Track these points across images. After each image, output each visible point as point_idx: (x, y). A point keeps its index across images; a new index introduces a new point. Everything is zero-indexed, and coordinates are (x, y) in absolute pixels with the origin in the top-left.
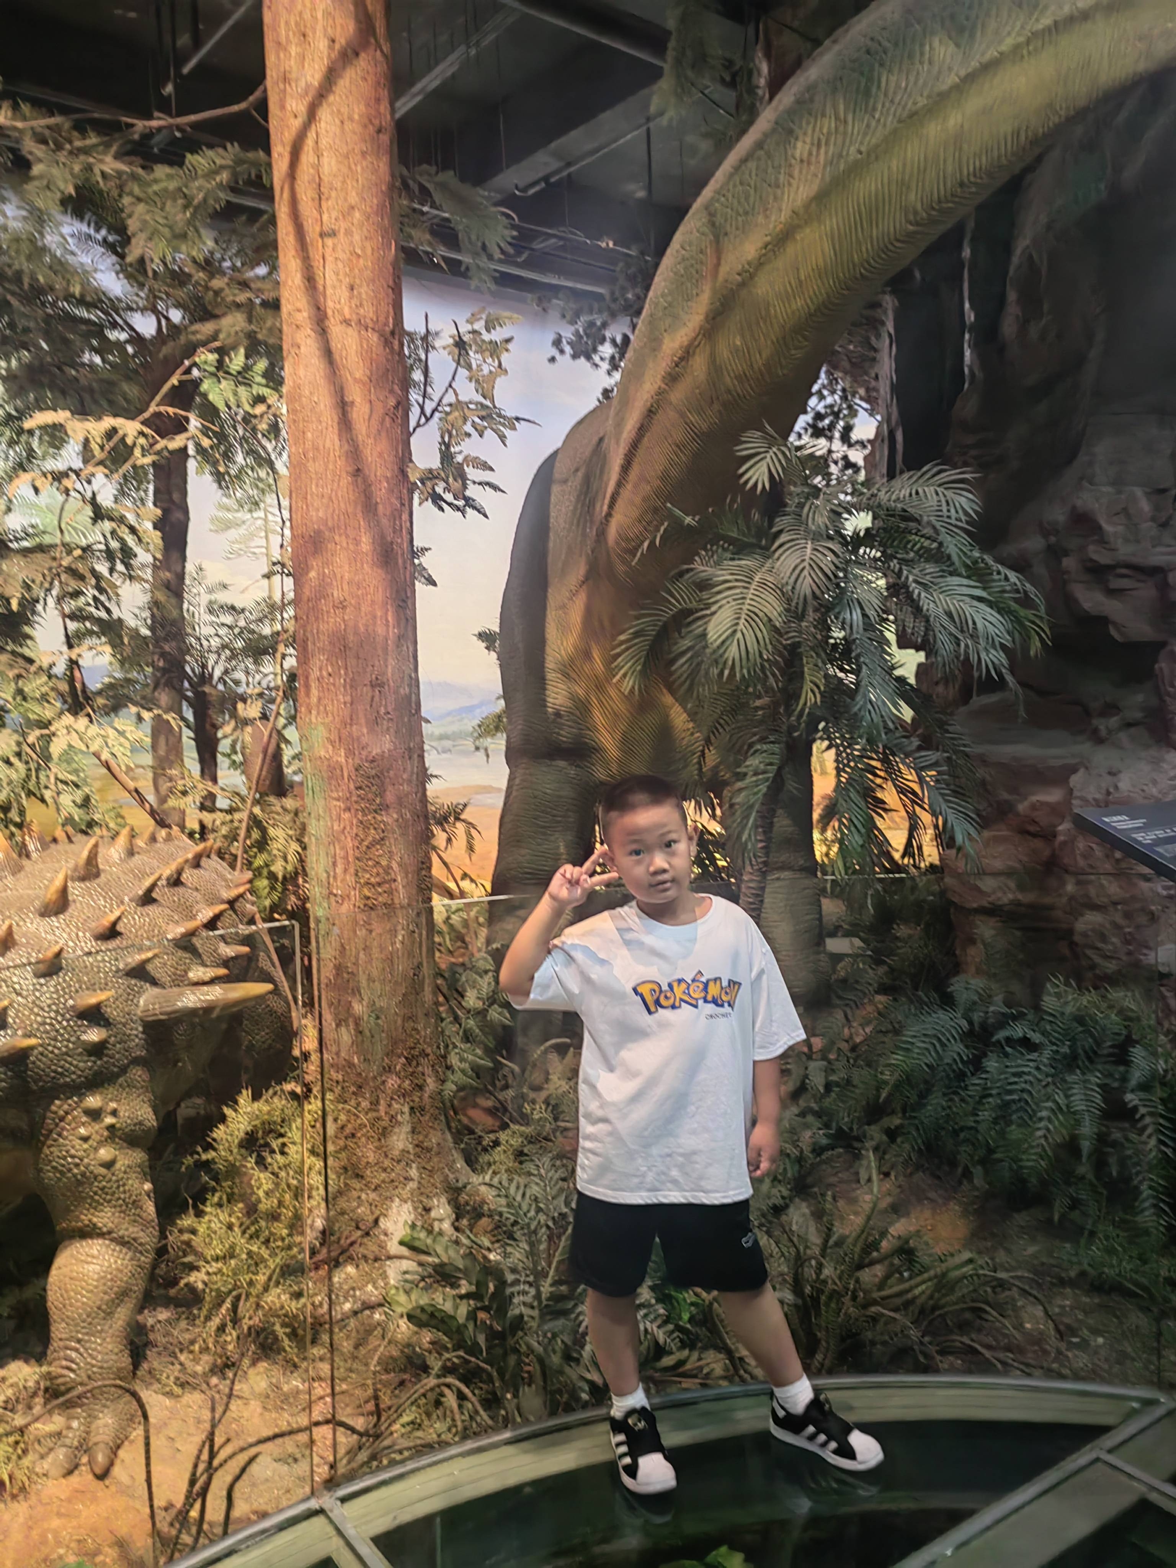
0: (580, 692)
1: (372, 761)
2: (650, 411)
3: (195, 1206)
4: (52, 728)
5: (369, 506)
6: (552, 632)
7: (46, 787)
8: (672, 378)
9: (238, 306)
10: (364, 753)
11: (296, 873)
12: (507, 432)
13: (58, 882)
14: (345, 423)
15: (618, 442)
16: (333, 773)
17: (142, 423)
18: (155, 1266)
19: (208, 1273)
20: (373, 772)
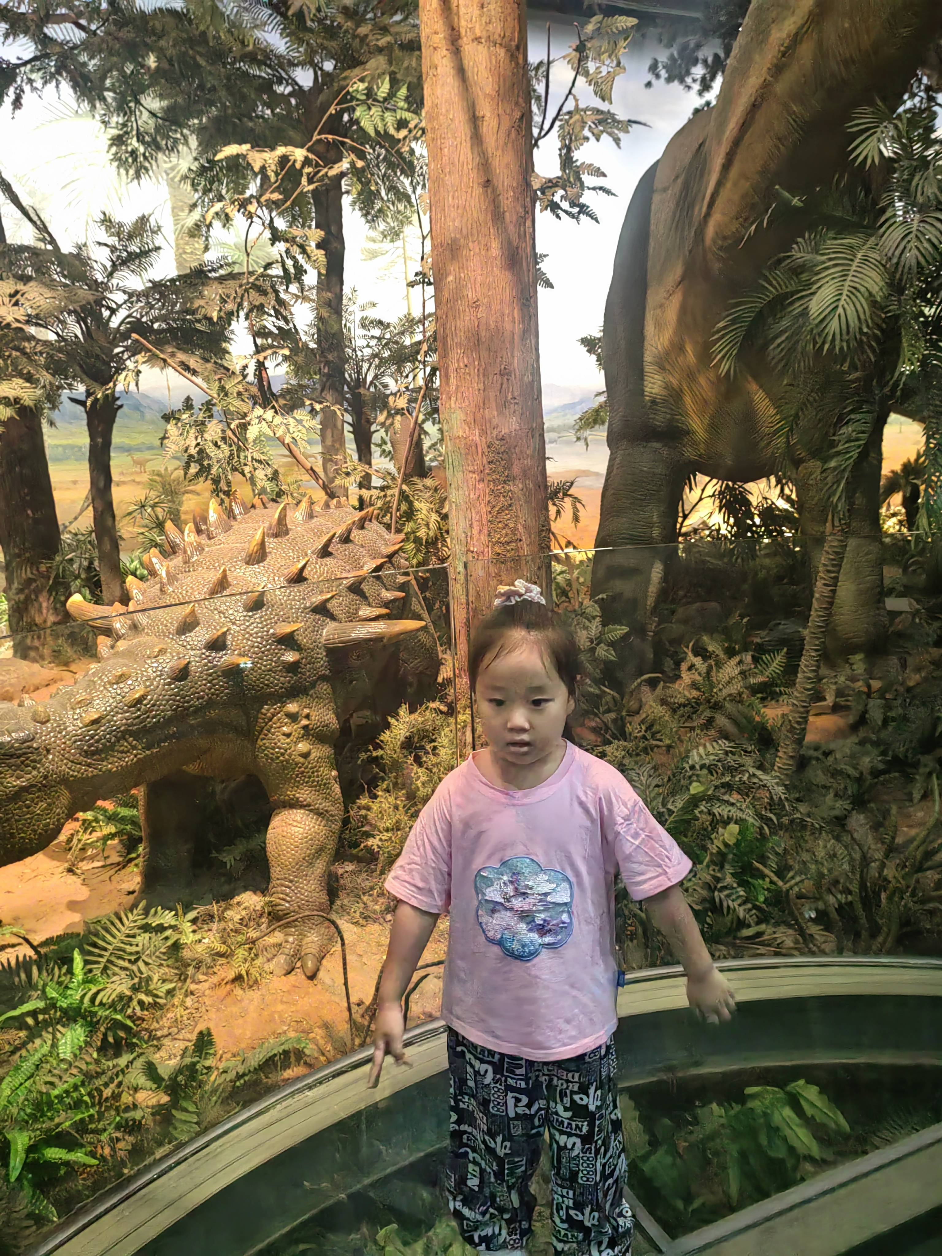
0: (675, 382)
1: (502, 439)
2: (754, 105)
3: (370, 792)
4: (248, 419)
5: (497, 215)
6: (650, 329)
7: (245, 465)
8: (778, 69)
9: (380, 50)
10: (495, 432)
11: (437, 539)
12: (621, 135)
13: (258, 536)
14: (477, 137)
15: (719, 142)
16: (470, 448)
17: (309, 150)
18: (342, 832)
19: (381, 840)
20: (503, 448)
